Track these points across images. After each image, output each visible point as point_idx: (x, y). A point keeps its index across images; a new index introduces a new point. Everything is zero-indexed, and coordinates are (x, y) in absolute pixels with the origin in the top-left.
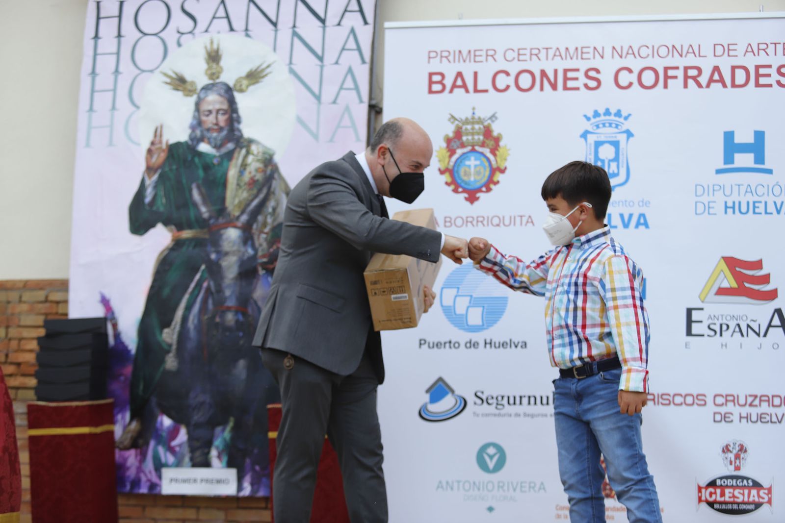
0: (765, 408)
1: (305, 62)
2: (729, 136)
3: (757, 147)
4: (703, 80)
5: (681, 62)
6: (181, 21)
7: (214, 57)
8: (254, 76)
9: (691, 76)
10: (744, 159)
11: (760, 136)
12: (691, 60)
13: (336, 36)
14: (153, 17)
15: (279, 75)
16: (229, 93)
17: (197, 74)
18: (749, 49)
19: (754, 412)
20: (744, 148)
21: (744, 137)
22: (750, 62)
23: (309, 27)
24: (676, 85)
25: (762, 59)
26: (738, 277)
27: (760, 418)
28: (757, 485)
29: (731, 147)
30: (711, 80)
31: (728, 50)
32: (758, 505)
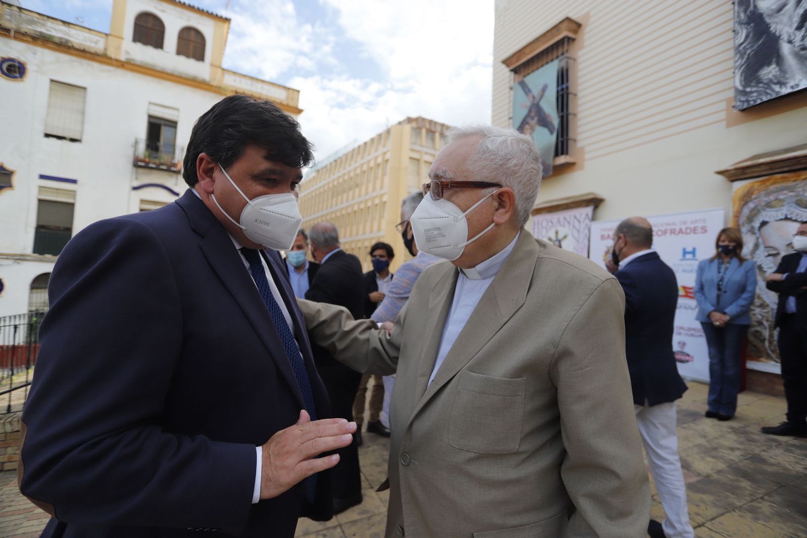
0: (693, 332)
1: (575, 233)
2: (684, 249)
3: (693, 252)
4: (677, 232)
5: (669, 227)
6: (550, 224)
7: (557, 233)
8: (565, 237)
9: (673, 232)
10: (689, 256)
11: (694, 249)
12: (673, 227)
13: (583, 225)
14: (545, 224)
15: (570, 238)
16: (560, 241)
17: (553, 237)
18: (692, 222)
19: (690, 333)
20: (689, 253)
21: (689, 249)
22: (692, 226)
23: (577, 224)
24: (668, 234)
25: (696, 225)
26: (687, 292)
27: (692, 335)
28: (688, 355)
29: (685, 252)
30: (679, 233)
31: (685, 223)
32: (687, 361)
